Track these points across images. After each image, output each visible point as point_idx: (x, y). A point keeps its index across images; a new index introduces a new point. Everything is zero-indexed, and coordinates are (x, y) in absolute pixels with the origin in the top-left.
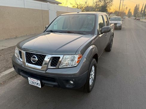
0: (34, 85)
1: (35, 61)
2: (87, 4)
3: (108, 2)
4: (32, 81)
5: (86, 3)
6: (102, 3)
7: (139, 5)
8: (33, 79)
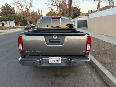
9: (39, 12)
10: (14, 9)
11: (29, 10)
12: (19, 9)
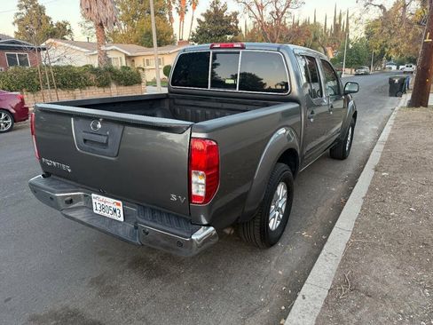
9: (338, 21)
10: (235, 17)
11: (285, 15)
12: (252, 15)
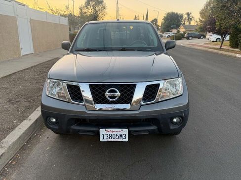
0: (112, 140)
1: (116, 97)
2: (70, 9)
3: (99, 10)
4: (109, 133)
5: (67, 8)
6: (90, 11)
7: (138, 16)
8: (112, 129)
